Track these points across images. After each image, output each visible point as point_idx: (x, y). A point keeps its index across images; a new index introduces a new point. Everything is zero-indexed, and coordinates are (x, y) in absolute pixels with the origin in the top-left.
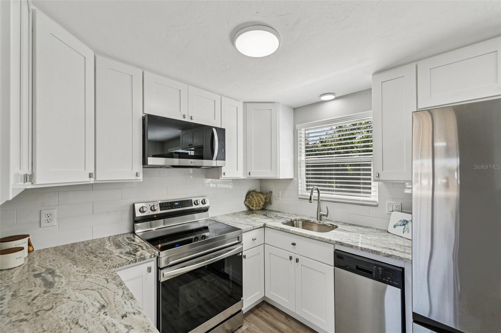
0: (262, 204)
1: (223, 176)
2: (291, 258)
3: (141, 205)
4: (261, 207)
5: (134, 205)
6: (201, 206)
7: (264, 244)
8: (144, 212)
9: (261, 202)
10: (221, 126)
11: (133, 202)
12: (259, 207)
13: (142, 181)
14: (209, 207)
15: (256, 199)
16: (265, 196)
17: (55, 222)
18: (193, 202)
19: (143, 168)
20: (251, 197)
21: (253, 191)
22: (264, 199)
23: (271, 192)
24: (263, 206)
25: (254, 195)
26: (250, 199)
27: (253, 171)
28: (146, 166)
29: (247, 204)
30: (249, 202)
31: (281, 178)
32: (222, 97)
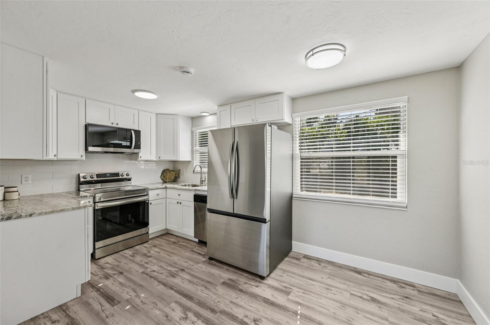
0: (173, 177)
1: (140, 158)
2: (178, 203)
3: (83, 175)
4: (173, 180)
5: (79, 175)
6: (125, 177)
7: (166, 198)
8: (86, 178)
9: (172, 176)
10: (139, 129)
11: (79, 173)
12: (171, 180)
13: (84, 160)
14: (131, 178)
15: (169, 175)
16: (175, 173)
17: (30, 182)
18: (120, 174)
19: (85, 153)
20: (165, 173)
21: (167, 169)
22: (174, 175)
23: (179, 170)
24: (173, 179)
25: (168, 172)
26: (164, 175)
27: (162, 156)
28: (87, 152)
29: (162, 178)
30: (164, 177)
31: (180, 160)
32: (139, 111)
